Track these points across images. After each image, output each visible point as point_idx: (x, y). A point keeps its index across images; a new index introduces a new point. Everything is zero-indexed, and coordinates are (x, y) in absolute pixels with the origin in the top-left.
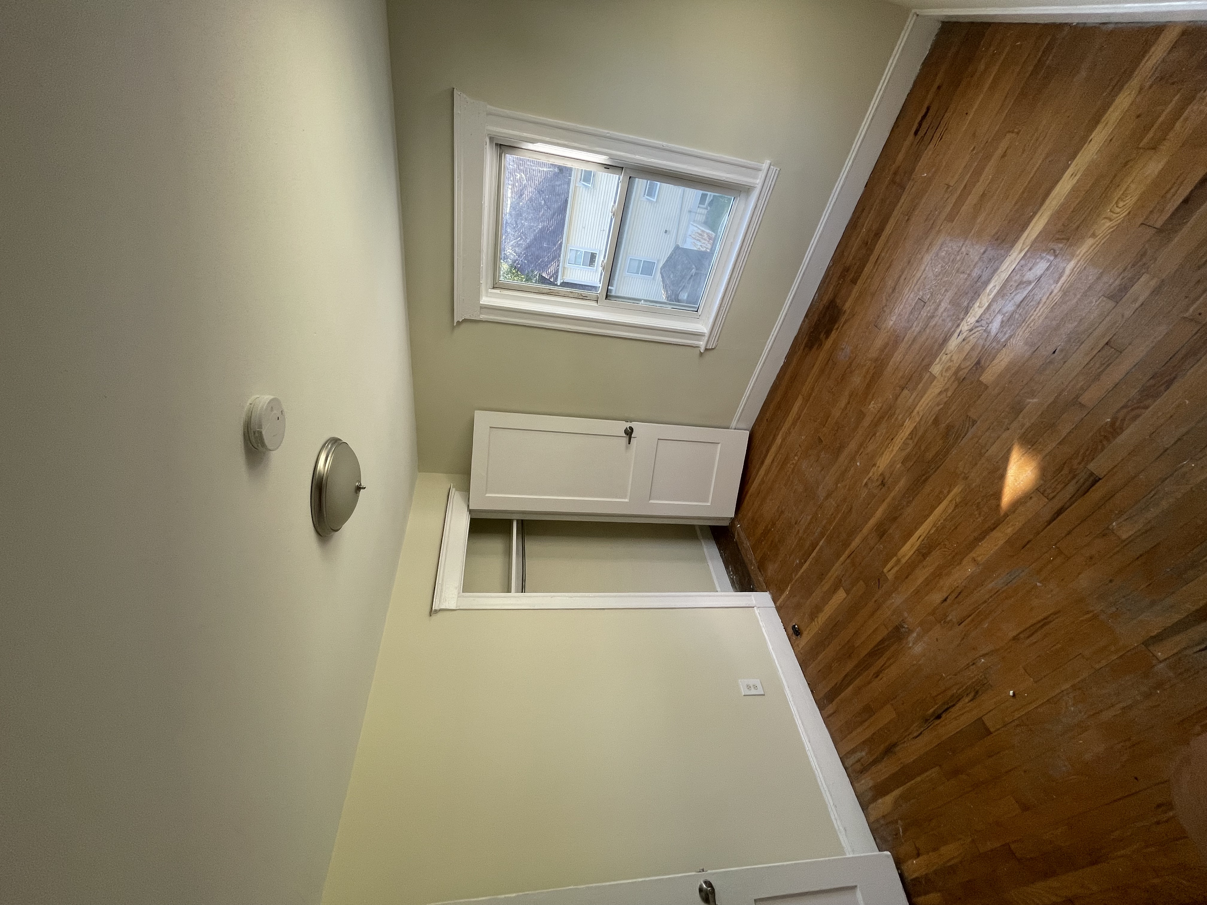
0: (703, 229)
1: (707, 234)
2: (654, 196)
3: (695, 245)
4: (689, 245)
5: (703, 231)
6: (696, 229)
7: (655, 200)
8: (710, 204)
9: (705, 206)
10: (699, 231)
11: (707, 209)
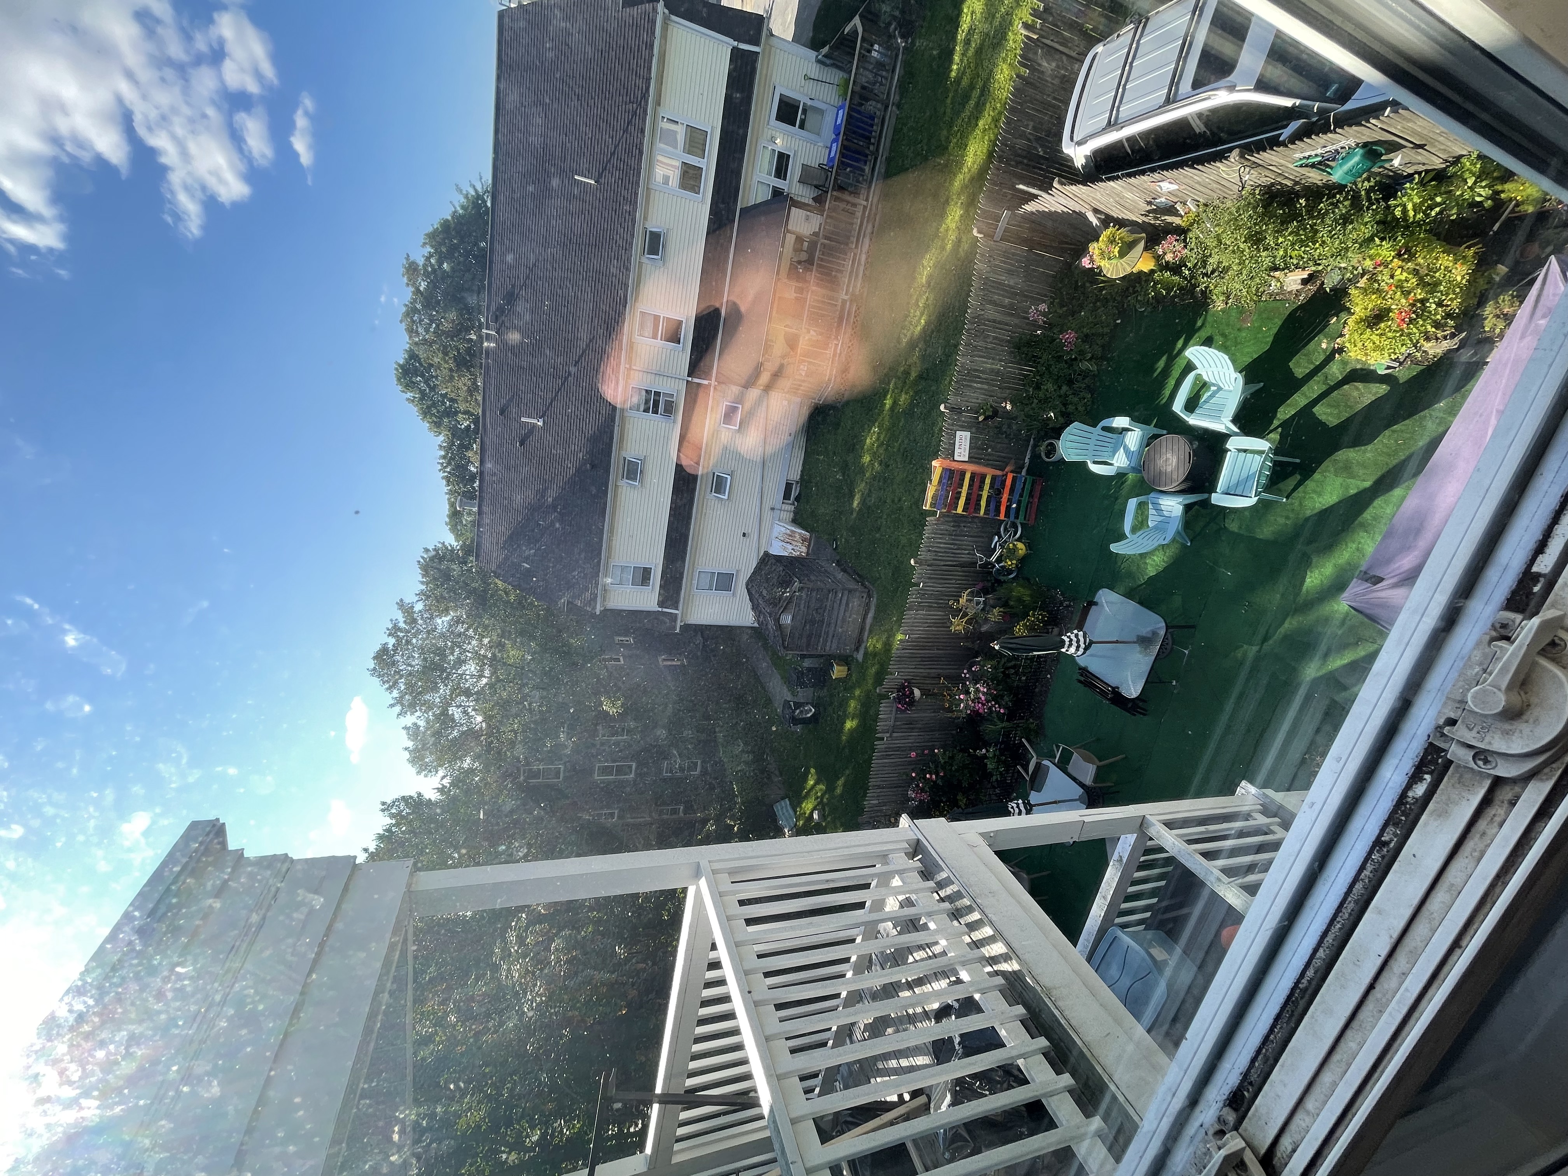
0: (793, 529)
1: (800, 534)
2: (724, 493)
3: (785, 549)
4: (778, 549)
5: (792, 531)
6: (783, 529)
7: (726, 497)
8: (797, 499)
9: (790, 502)
10: (788, 532)
11: (793, 504)
